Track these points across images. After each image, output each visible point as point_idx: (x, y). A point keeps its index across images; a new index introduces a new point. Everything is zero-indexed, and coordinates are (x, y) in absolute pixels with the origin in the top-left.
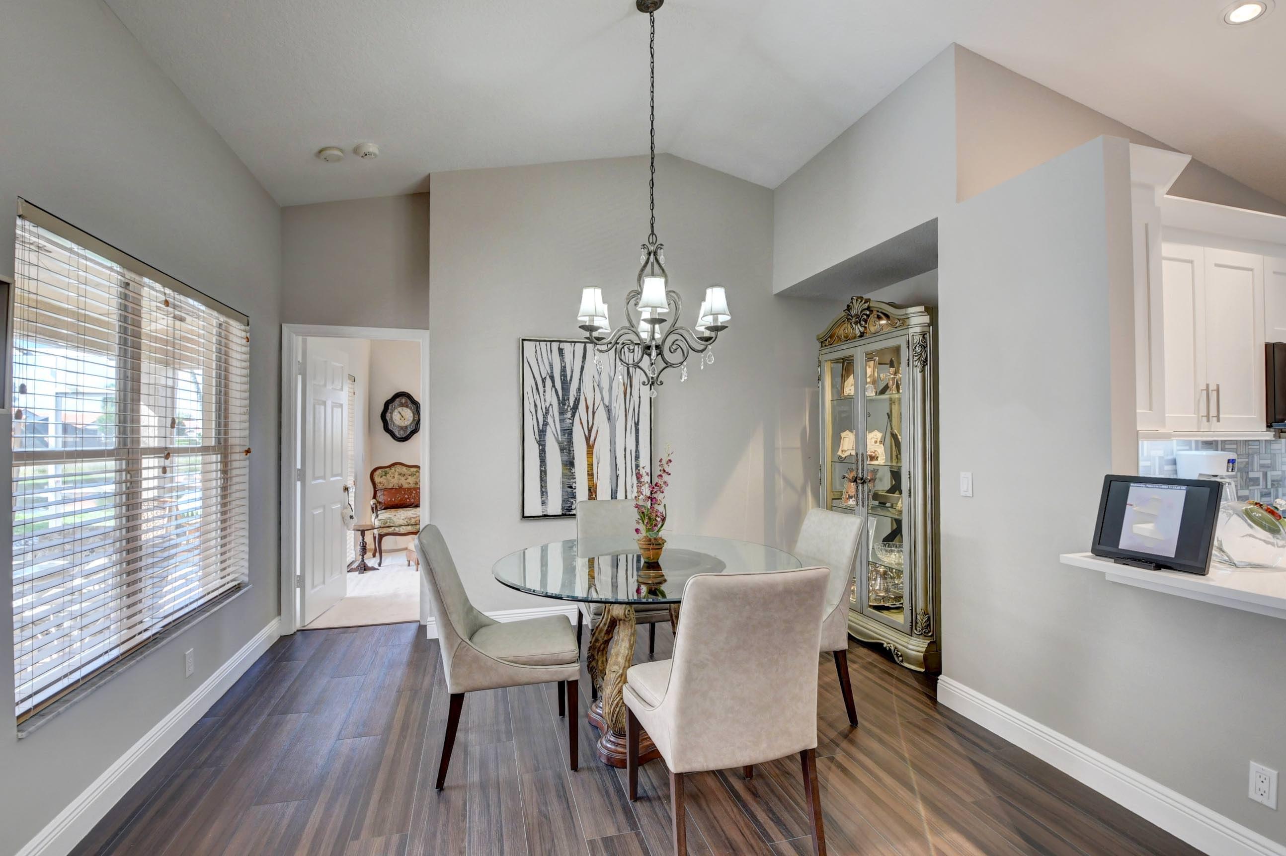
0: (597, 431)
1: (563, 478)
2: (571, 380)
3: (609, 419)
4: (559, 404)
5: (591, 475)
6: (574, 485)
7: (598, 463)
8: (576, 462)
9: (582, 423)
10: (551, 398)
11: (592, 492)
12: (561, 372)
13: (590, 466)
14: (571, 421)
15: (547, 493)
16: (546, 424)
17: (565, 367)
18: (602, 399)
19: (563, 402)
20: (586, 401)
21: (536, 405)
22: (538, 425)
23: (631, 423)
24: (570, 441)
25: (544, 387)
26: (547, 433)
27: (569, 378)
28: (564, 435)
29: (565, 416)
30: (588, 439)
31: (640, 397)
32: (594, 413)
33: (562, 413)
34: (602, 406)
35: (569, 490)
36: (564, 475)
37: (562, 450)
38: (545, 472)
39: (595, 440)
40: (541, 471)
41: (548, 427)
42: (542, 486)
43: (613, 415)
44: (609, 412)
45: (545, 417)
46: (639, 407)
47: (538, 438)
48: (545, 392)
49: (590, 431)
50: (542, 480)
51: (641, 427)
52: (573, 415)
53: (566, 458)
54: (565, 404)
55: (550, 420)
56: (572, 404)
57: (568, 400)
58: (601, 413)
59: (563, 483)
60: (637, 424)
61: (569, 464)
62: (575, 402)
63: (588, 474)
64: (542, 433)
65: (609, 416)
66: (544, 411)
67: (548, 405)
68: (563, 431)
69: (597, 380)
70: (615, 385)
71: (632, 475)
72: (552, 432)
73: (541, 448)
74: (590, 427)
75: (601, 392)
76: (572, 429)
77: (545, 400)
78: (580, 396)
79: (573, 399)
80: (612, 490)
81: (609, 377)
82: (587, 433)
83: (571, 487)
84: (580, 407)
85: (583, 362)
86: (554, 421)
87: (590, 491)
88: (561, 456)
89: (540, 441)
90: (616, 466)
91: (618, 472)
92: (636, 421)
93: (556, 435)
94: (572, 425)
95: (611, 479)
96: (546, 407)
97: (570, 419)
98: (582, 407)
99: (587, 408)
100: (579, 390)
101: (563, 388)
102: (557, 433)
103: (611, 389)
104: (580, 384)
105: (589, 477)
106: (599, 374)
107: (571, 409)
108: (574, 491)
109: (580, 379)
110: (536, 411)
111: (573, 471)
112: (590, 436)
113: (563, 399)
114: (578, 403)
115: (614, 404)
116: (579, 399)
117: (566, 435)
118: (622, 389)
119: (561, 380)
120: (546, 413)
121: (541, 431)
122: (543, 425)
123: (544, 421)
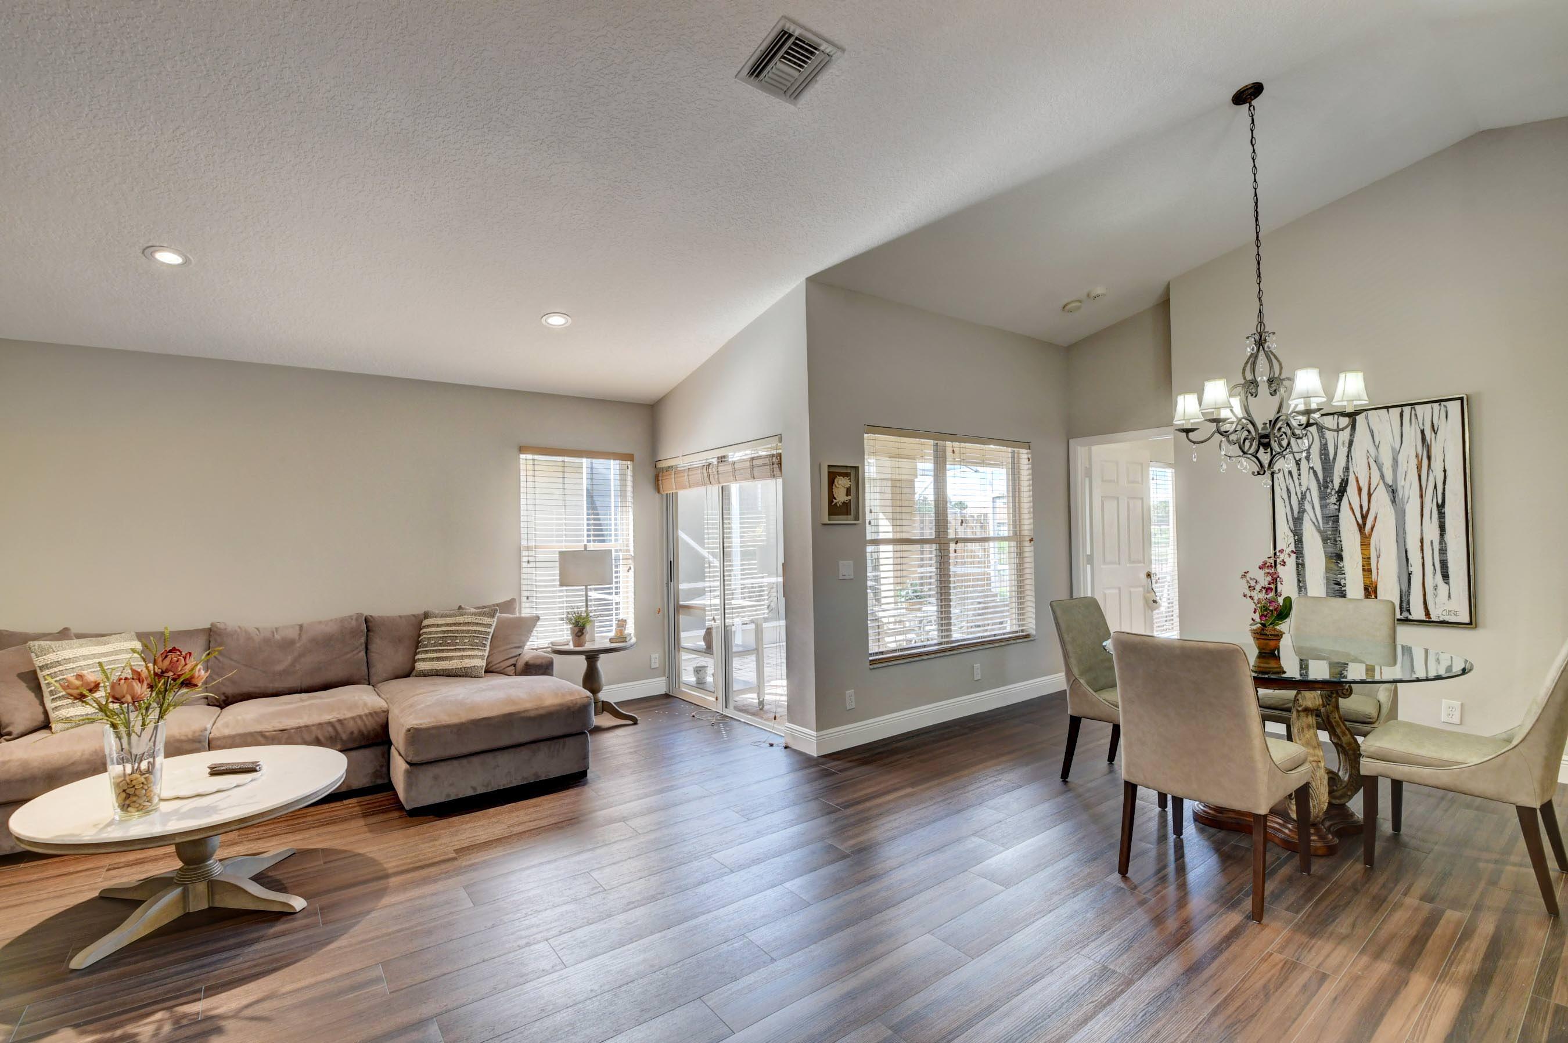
0: (1376, 518)
1: (1327, 572)
2: (1335, 459)
3: (1393, 501)
4: (1320, 488)
5: (1367, 570)
6: (1342, 582)
7: (1378, 557)
8: (1345, 555)
9: (1352, 509)
10: (1308, 481)
11: (1370, 591)
12: (1321, 450)
13: (1367, 559)
14: (1336, 507)
15: (1306, 589)
16: (1302, 511)
17: (1326, 444)
18: (1382, 477)
19: (1324, 486)
20: (1357, 481)
21: (1288, 490)
22: (1292, 513)
23: (1430, 506)
24: (1336, 530)
25: (1299, 470)
26: (1304, 522)
27: (1331, 458)
28: (1328, 523)
29: (1328, 501)
30: (1361, 528)
31: (1445, 471)
32: (1370, 495)
33: (1323, 497)
34: (1382, 488)
35: (1337, 587)
36: (1328, 570)
37: (1325, 540)
38: (1303, 565)
39: (1372, 529)
40: (1298, 564)
41: (1305, 515)
42: (1299, 581)
43: (1401, 496)
44: (1393, 492)
45: (1301, 503)
46: (1444, 483)
47: (1292, 527)
48: (1300, 475)
49: (1364, 517)
50: (1298, 574)
51: (1447, 510)
52: (1340, 499)
53: (1331, 550)
54: (1327, 487)
55: (1307, 506)
56: (1337, 486)
57: (1332, 482)
58: (1381, 496)
59: (1327, 578)
60: (1441, 507)
61: (1336, 557)
62: (1341, 484)
63: (1364, 570)
64: (1297, 522)
65: (1394, 497)
66: (1300, 496)
67: (1304, 489)
68: (1326, 518)
69: (1373, 455)
70: (1401, 458)
71: (1435, 574)
72: (1311, 520)
73: (1296, 537)
74: (1364, 512)
75: (1380, 469)
76: (1338, 516)
77: (1300, 485)
78: (1348, 476)
79: (1339, 481)
80: (1401, 591)
81: (1393, 449)
82: (1360, 521)
83: (1339, 584)
84: (1349, 489)
85: (1351, 435)
86: (1313, 508)
87: (1366, 589)
88: (1324, 548)
89: (1295, 530)
90: (1407, 560)
91: (1411, 569)
92: (1440, 501)
93: (1316, 524)
94: (1339, 512)
95: (1399, 577)
96: (1302, 493)
97: (1335, 504)
98: (1352, 489)
99: (1360, 490)
100: (1347, 469)
101: (1324, 469)
102: (1318, 521)
103: (1395, 463)
104: (1348, 461)
105: (1366, 573)
106: (1377, 448)
107: (1336, 492)
108: (1343, 589)
109: (1348, 456)
110: (1289, 497)
111: (1341, 565)
112: (1364, 524)
113: (1325, 481)
114: (1346, 485)
115: (1401, 482)
116: (1347, 479)
117: (1330, 523)
118: (1414, 462)
119: (1321, 459)
120: (1302, 499)
121: (1296, 519)
122: (1299, 513)
123: (1300, 508)
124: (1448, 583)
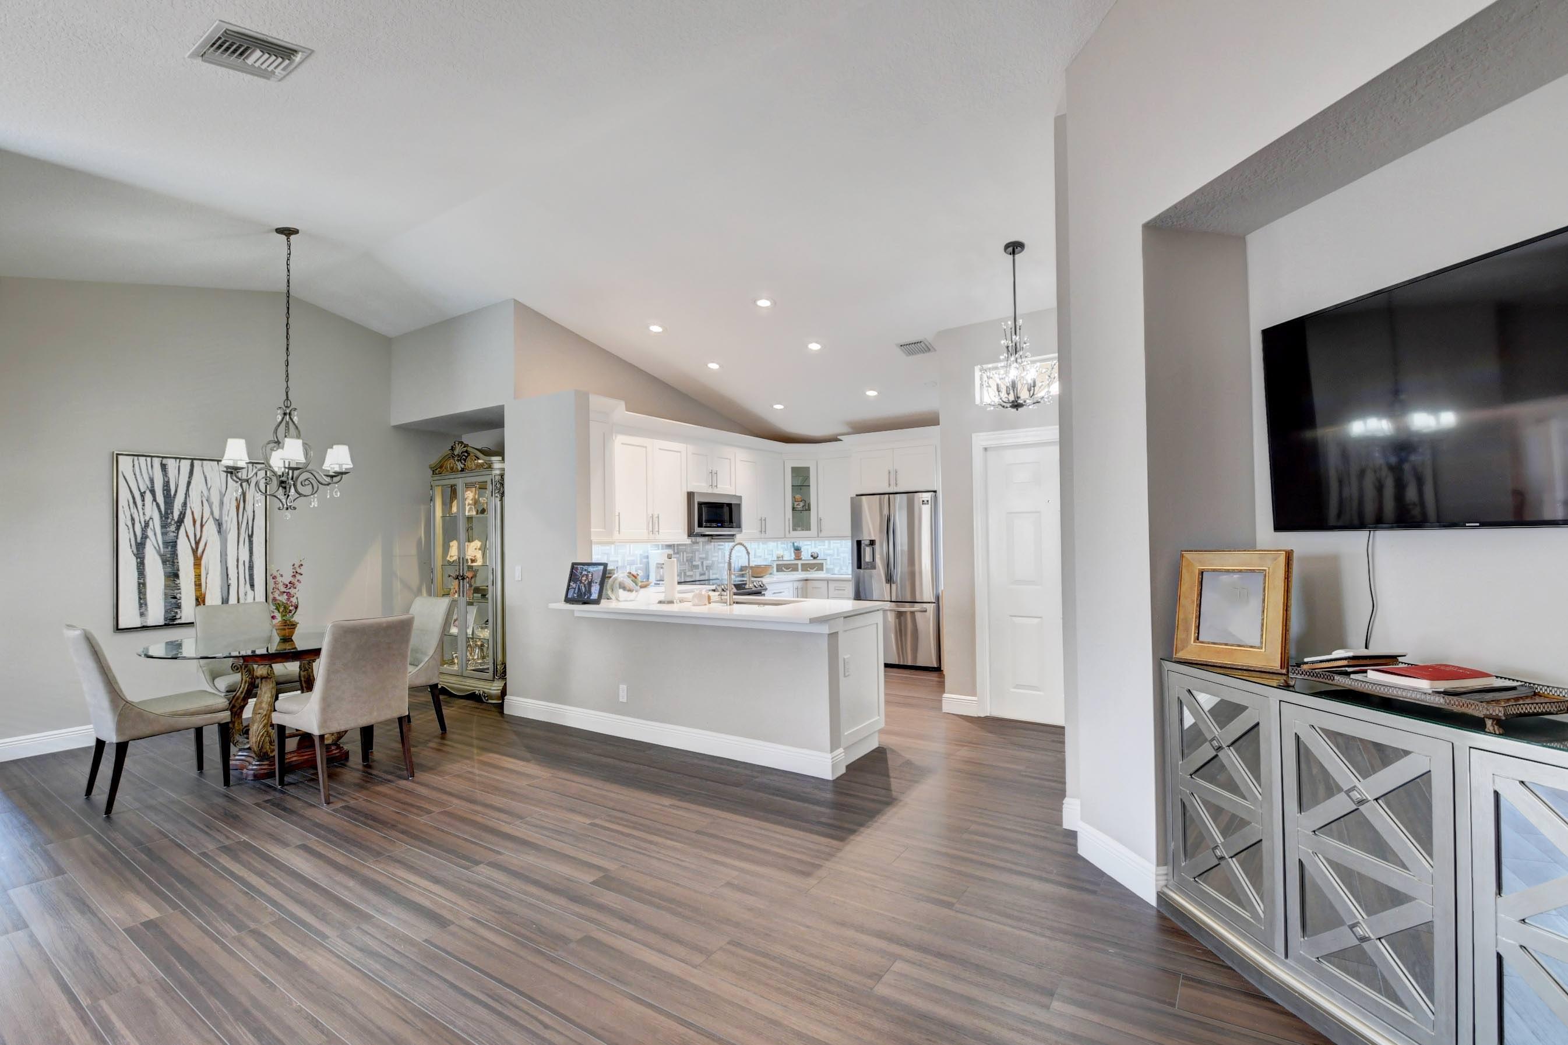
0: (206, 544)
1: (165, 589)
2: (175, 495)
3: (219, 532)
4: (161, 518)
5: (198, 585)
6: (178, 596)
7: (207, 574)
8: (181, 574)
9: (188, 536)
10: (151, 512)
11: (200, 600)
12: (164, 486)
13: (198, 576)
14: (175, 534)
15: (146, 605)
16: (145, 537)
17: (168, 482)
18: (212, 513)
19: (165, 516)
20: (193, 514)
21: (133, 519)
22: (135, 538)
23: (244, 535)
24: (174, 554)
25: (143, 500)
26: (146, 547)
27: (173, 493)
28: (167, 548)
29: (168, 529)
30: (195, 551)
31: (254, 512)
32: (202, 526)
33: (164, 526)
34: (211, 521)
35: (174, 601)
36: (166, 586)
37: (164, 562)
38: (144, 584)
39: (203, 552)
40: (139, 584)
41: (148, 540)
42: (140, 598)
43: (224, 527)
44: (219, 524)
45: (144, 530)
46: (253, 520)
47: (135, 551)
48: (144, 505)
49: (197, 543)
50: (140, 592)
51: (255, 539)
52: (178, 528)
53: (169, 570)
54: (168, 518)
55: (150, 533)
56: (176, 517)
57: (172, 513)
58: (211, 528)
59: (166, 594)
60: (251, 537)
61: (173, 576)
62: (180, 515)
63: (196, 585)
64: (140, 546)
65: (220, 528)
66: (143, 524)
67: (147, 518)
68: (166, 544)
69: (206, 495)
70: (226, 500)
71: (245, 584)
72: (153, 545)
73: (139, 560)
74: (198, 538)
75: (211, 507)
76: (176, 542)
77: (144, 514)
78: (186, 510)
79: (178, 513)
80: (223, 598)
81: (220, 492)
82: (194, 546)
83: (175, 598)
84: (186, 520)
85: (189, 478)
86: (155, 534)
87: (197, 600)
88: (164, 568)
89: (138, 554)
90: (228, 575)
91: (230, 582)
92: (250, 533)
93: (157, 548)
94: (177, 538)
95: (221, 588)
96: (145, 521)
97: (174, 532)
98: (188, 520)
99: (194, 522)
100: (185, 504)
101: (166, 503)
102: (159, 546)
103: (222, 503)
104: (186, 498)
105: (197, 587)
106: (209, 490)
107: (175, 523)
108: (179, 601)
109: (186, 494)
110: (133, 525)
111: (178, 582)
112: (197, 548)
113: (166, 513)
114: (184, 517)
115: (225, 518)
116: (185, 513)
117: (170, 548)
118: (234, 504)
119: (164, 494)
120: (145, 526)
121: (139, 544)
122: (142, 538)
123: (143, 534)
124: (253, 590)
